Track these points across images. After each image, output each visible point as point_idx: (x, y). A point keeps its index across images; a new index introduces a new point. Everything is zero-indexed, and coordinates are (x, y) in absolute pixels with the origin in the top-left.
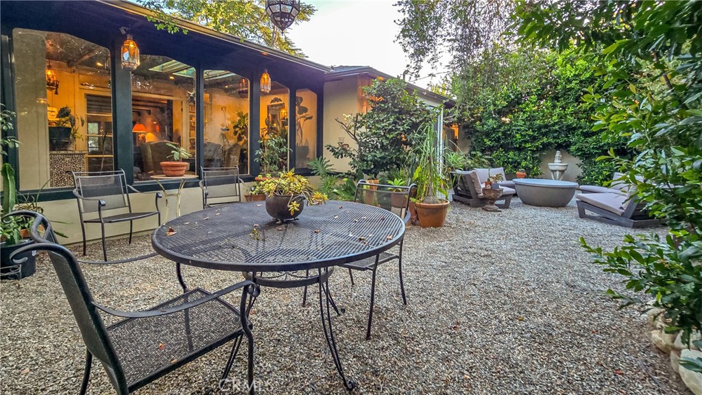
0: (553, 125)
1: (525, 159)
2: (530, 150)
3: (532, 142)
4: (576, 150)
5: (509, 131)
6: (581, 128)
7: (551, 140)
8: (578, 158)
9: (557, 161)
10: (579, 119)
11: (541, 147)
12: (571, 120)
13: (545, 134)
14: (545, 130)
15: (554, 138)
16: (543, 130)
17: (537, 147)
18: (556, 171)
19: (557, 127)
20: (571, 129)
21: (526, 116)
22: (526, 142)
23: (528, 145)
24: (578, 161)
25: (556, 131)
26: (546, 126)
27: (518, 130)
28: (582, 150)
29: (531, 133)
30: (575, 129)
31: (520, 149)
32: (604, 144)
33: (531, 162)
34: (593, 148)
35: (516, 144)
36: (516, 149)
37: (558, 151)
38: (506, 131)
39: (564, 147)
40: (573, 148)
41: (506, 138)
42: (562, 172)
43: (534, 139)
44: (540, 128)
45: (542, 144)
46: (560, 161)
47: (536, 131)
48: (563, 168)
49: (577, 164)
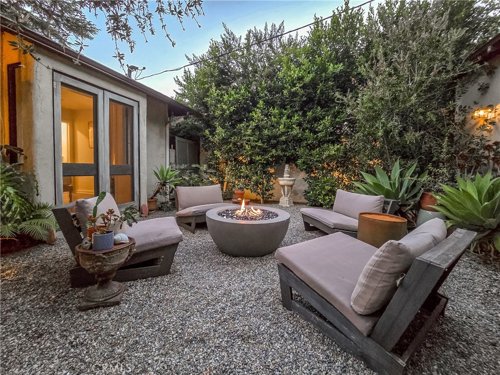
0: (281, 135)
2: (261, 163)
3: (262, 155)
4: (303, 163)
6: (306, 139)
7: (280, 153)
8: (304, 172)
9: (286, 175)
11: (271, 160)
12: (296, 131)
13: (274, 146)
14: (272, 142)
15: (283, 150)
17: (267, 160)
18: (285, 186)
19: (283, 138)
22: (256, 154)
23: (258, 158)
24: (303, 175)
26: (275, 137)
28: (307, 164)
29: (261, 145)
30: (300, 140)
34: (317, 161)
37: (287, 165)
39: (291, 160)
40: (299, 161)
42: (290, 186)
43: (265, 151)
44: (270, 138)
45: (272, 156)
46: (288, 175)
47: (265, 142)
48: (291, 183)
49: (304, 178)
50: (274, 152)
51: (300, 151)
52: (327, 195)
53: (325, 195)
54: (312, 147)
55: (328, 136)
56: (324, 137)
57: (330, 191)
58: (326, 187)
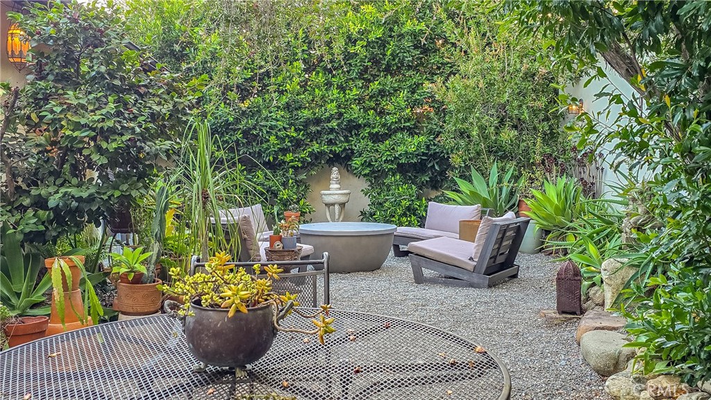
0: (329, 120)
1: (285, 185)
2: (293, 167)
3: (294, 152)
4: (362, 165)
5: (254, 128)
6: (367, 125)
7: (325, 148)
8: (363, 179)
9: (334, 186)
10: (366, 110)
11: (309, 159)
12: (355, 112)
13: (315, 136)
15: (330, 142)
16: (313, 129)
17: (303, 161)
18: (333, 204)
19: (334, 124)
20: (353, 128)
21: (284, 100)
22: (284, 151)
23: (289, 157)
24: (363, 184)
25: (332, 130)
26: (318, 121)
27: (271, 128)
28: (370, 165)
29: (295, 135)
30: (359, 127)
31: (273, 166)
32: (400, 155)
33: (295, 190)
34: (386, 161)
35: (269, 155)
36: (268, 165)
37: (335, 169)
38: (250, 129)
39: (342, 160)
40: (357, 162)
41: (248, 143)
42: (342, 205)
43: (298, 144)
44: (307, 123)
45: (311, 154)
46: (338, 186)
47: (300, 130)
48: (343, 199)
49: (362, 190)
50: (316, 147)
51: (359, 144)
52: (404, 215)
53: (401, 216)
54: (376, 138)
55: (403, 121)
56: (396, 123)
57: (408, 208)
58: (403, 203)
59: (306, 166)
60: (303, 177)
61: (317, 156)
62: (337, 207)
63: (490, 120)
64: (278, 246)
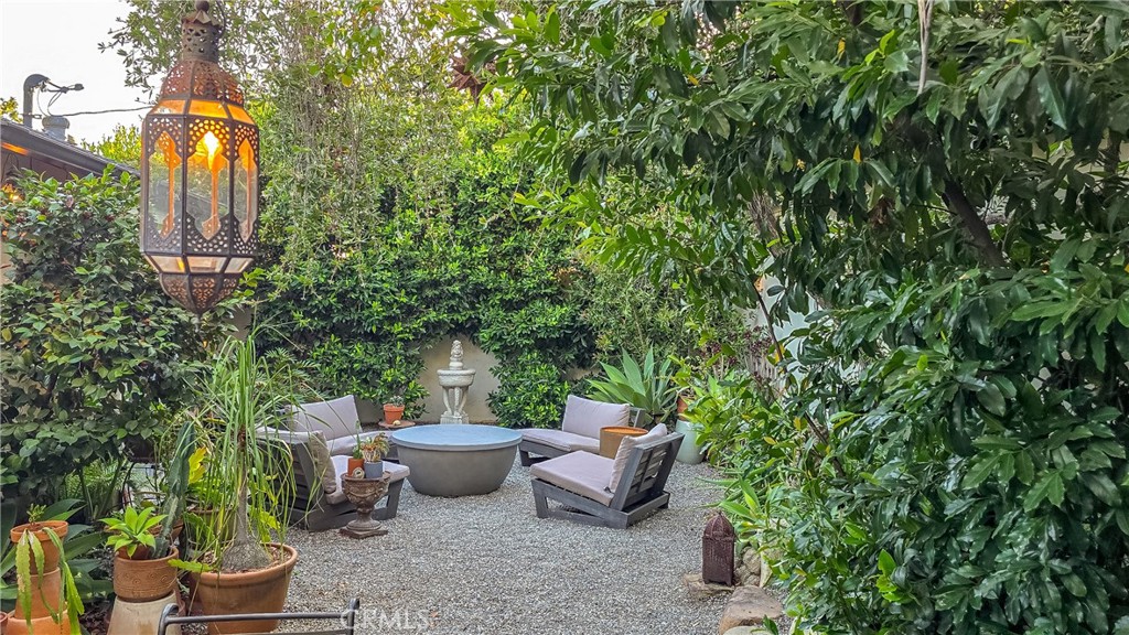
0: (449, 283)
1: (391, 362)
2: (401, 340)
3: (404, 321)
4: (491, 338)
5: (354, 291)
6: (499, 290)
7: (444, 316)
8: (492, 355)
9: (455, 364)
10: (498, 271)
11: (423, 330)
12: (483, 274)
13: (430, 303)
14: (429, 294)
15: (451, 310)
16: (429, 293)
17: (416, 332)
18: (453, 387)
19: (456, 288)
20: (480, 292)
21: (393, 256)
22: (392, 320)
23: (398, 328)
24: (493, 361)
25: (454, 295)
26: (435, 284)
27: (375, 290)
28: (500, 339)
29: (405, 300)
30: (487, 292)
31: (377, 338)
32: (539, 328)
33: (403, 370)
34: (521, 335)
35: (372, 324)
36: (369, 336)
37: (456, 342)
38: (347, 292)
39: (467, 330)
40: (484, 335)
41: (345, 308)
42: (465, 388)
43: (409, 311)
44: (421, 286)
45: (426, 325)
46: (460, 364)
47: (413, 294)
48: (465, 381)
49: (491, 369)
50: (432, 315)
51: (486, 314)
52: (542, 402)
53: (538, 403)
54: (509, 306)
55: (543, 286)
56: (534, 288)
57: (547, 395)
58: (540, 388)
59: (420, 339)
60: (414, 351)
61: (433, 327)
62: (457, 391)
63: (647, 296)
64: (359, 473)
